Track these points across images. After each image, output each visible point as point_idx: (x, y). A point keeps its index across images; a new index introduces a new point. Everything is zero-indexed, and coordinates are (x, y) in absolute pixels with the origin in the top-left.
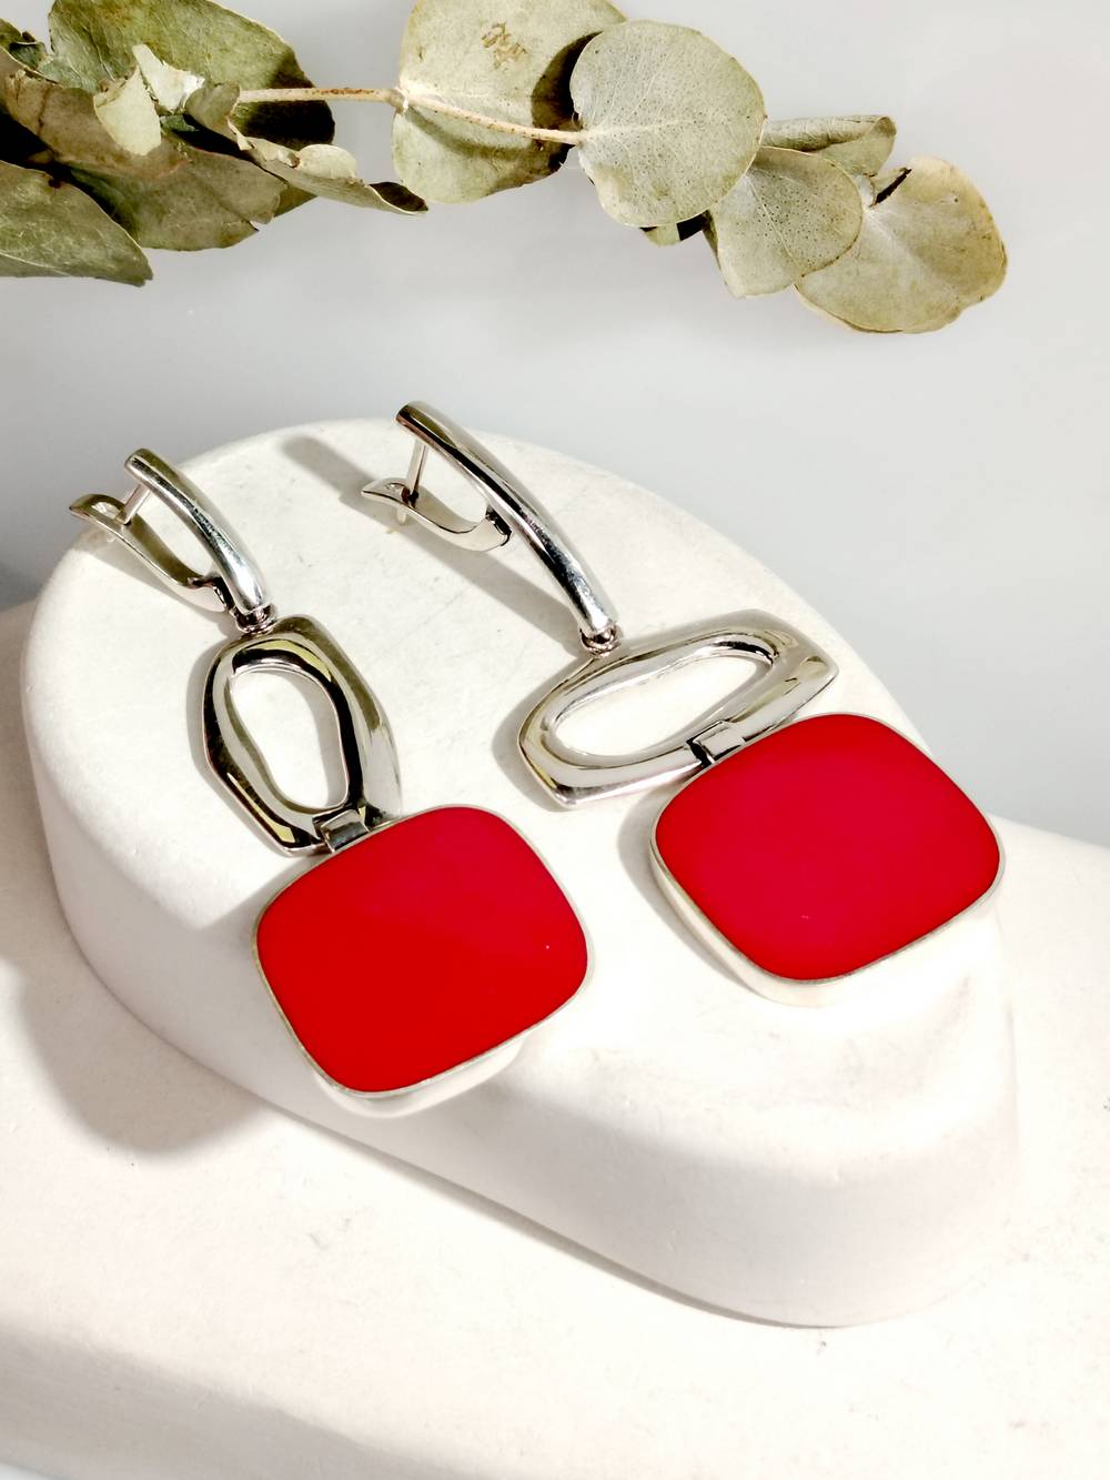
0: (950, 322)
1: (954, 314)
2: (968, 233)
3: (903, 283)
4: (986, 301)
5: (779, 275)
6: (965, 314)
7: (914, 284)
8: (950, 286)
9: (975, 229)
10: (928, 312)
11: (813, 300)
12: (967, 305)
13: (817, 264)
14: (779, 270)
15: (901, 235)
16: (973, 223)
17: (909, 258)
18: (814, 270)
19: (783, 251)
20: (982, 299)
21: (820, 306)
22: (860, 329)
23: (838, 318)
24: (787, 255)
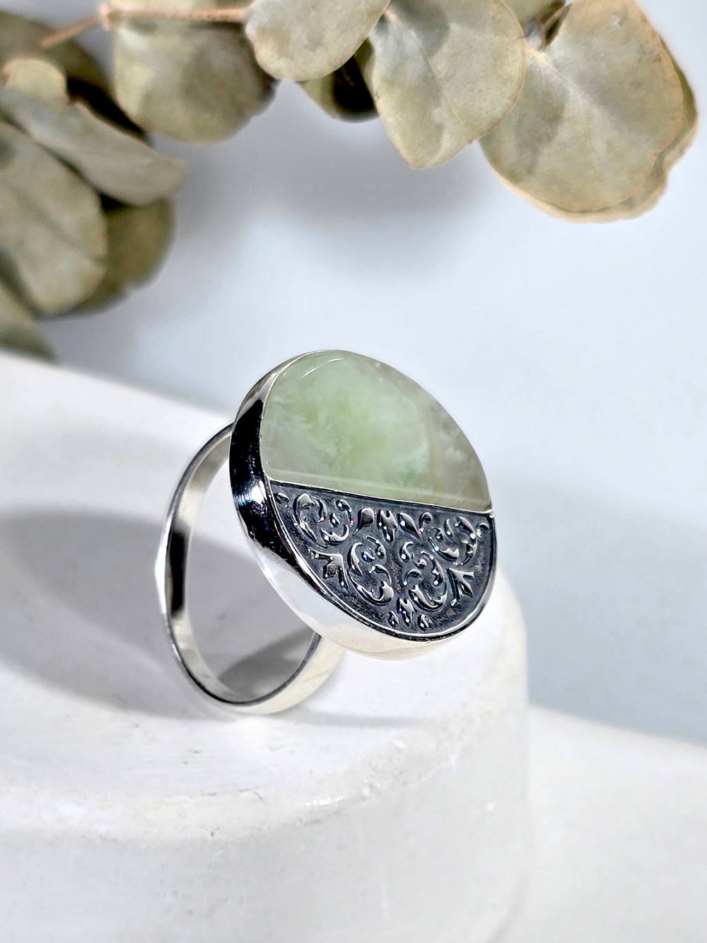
0: (660, 192)
1: (660, 180)
2: (640, 60)
3: (599, 145)
7: (609, 143)
9: (644, 53)
12: (670, 164)
15: (582, 80)
16: (642, 46)
17: (596, 111)
20: (682, 152)
22: (569, 211)
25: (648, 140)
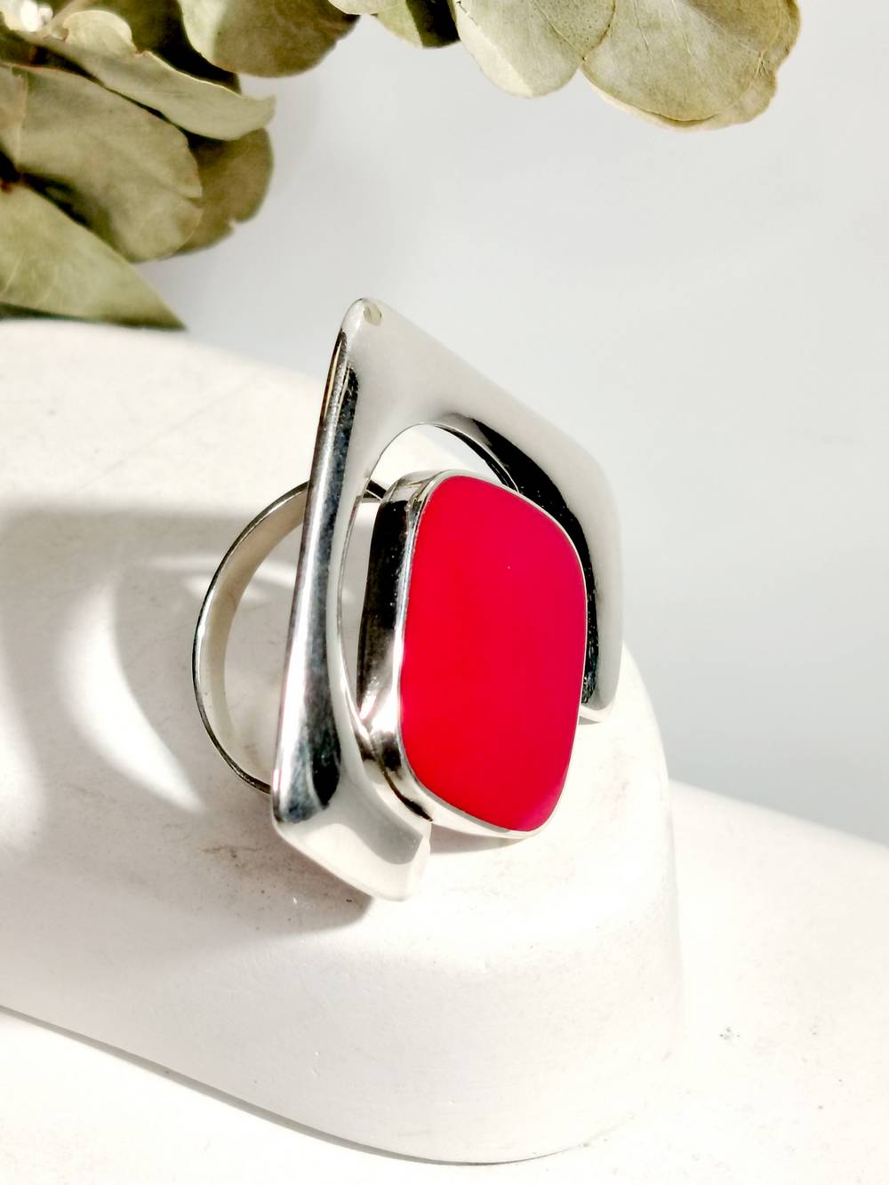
0: (772, 94)
1: (770, 82)
3: (699, 50)
4: (794, 51)
5: (560, 63)
6: (782, 75)
7: (710, 47)
8: (745, 39)
10: (739, 82)
11: (614, 92)
12: (778, 63)
13: (593, 40)
14: (558, 56)
17: (692, 14)
18: (593, 47)
19: (553, 31)
20: (787, 51)
21: (629, 102)
22: (677, 122)
23: (653, 114)
24: (558, 36)
25: (749, 40)
